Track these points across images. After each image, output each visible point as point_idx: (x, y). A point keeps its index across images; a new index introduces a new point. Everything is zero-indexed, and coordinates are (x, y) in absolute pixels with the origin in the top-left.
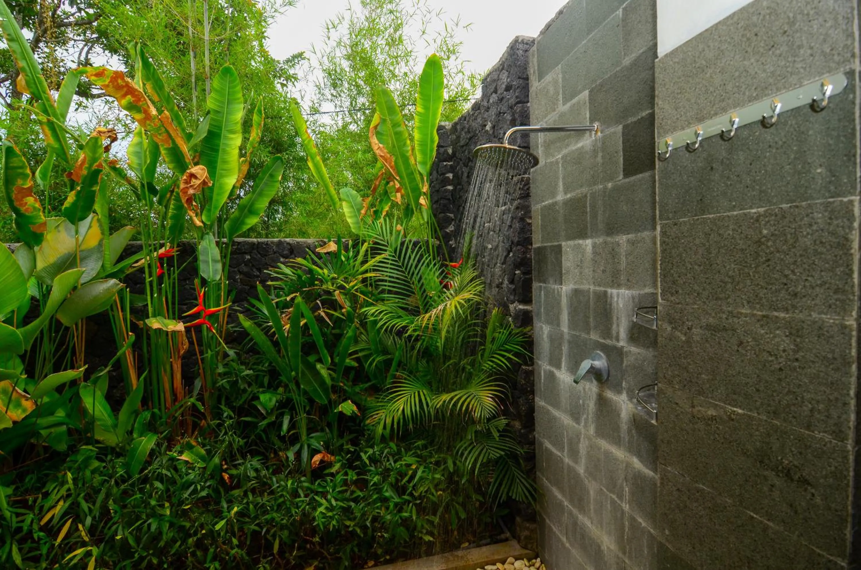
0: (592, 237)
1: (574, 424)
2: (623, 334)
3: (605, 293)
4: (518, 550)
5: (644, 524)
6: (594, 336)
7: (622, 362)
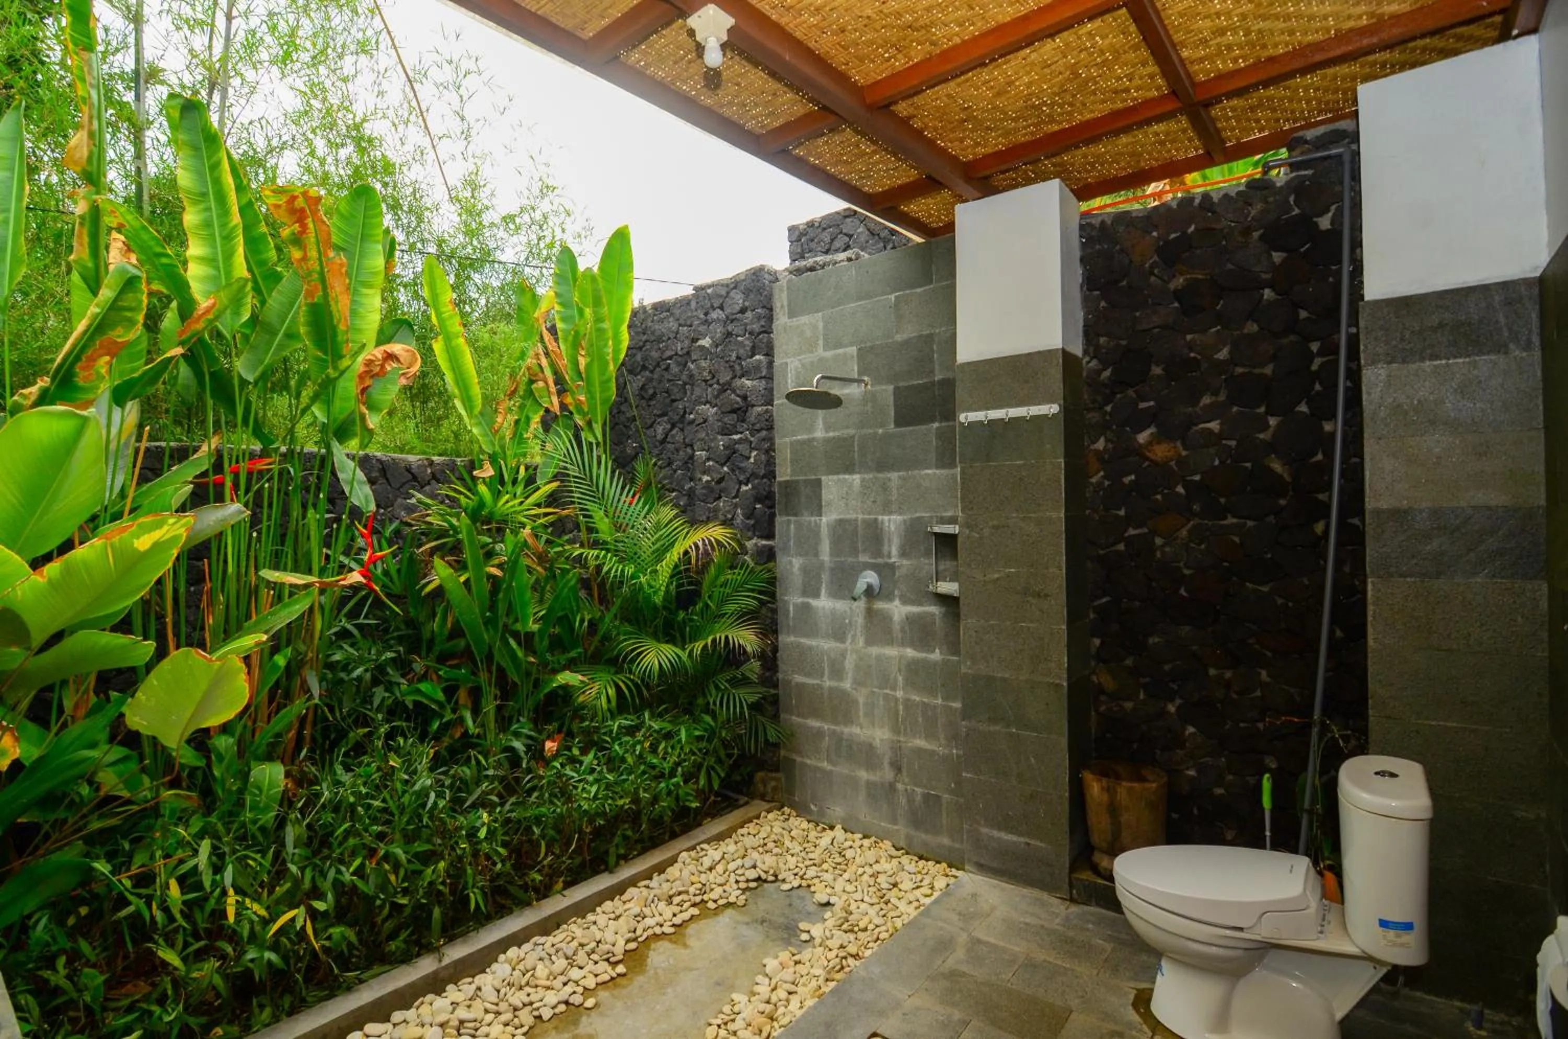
0: (859, 473)
1: (838, 645)
2: (894, 551)
3: (876, 520)
4: (767, 806)
5: (918, 699)
6: (864, 558)
7: (894, 574)
